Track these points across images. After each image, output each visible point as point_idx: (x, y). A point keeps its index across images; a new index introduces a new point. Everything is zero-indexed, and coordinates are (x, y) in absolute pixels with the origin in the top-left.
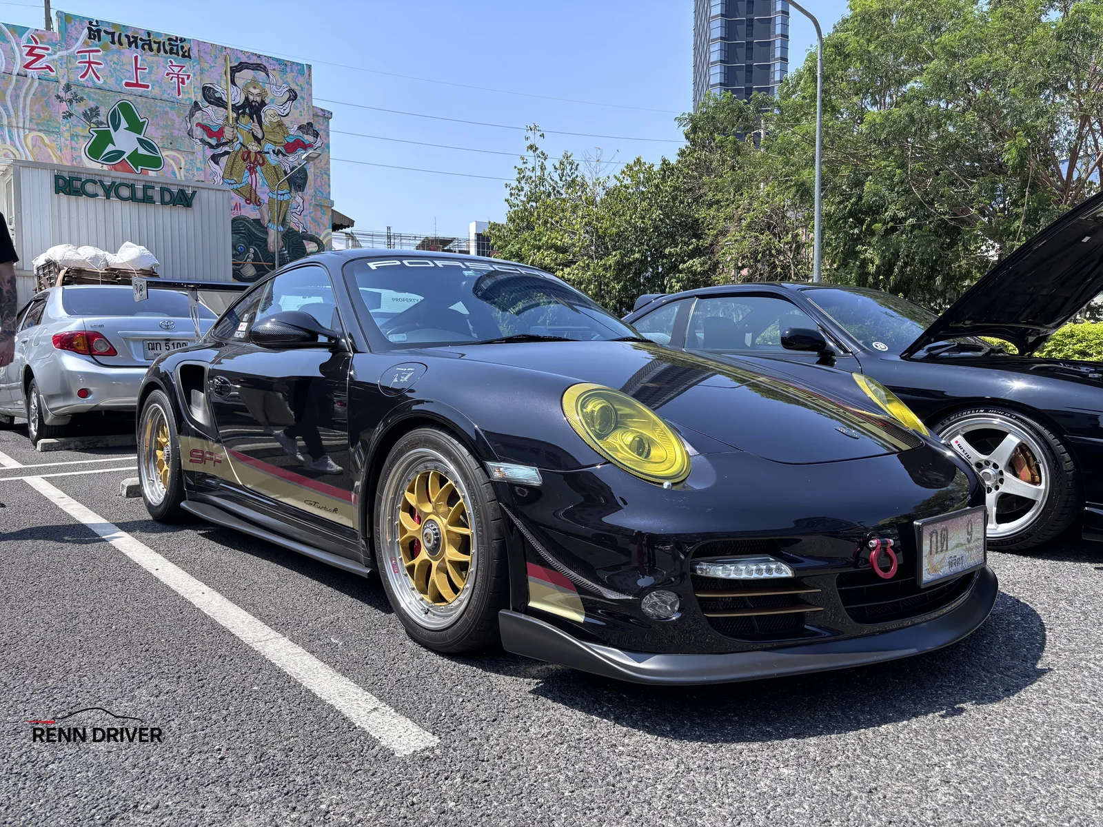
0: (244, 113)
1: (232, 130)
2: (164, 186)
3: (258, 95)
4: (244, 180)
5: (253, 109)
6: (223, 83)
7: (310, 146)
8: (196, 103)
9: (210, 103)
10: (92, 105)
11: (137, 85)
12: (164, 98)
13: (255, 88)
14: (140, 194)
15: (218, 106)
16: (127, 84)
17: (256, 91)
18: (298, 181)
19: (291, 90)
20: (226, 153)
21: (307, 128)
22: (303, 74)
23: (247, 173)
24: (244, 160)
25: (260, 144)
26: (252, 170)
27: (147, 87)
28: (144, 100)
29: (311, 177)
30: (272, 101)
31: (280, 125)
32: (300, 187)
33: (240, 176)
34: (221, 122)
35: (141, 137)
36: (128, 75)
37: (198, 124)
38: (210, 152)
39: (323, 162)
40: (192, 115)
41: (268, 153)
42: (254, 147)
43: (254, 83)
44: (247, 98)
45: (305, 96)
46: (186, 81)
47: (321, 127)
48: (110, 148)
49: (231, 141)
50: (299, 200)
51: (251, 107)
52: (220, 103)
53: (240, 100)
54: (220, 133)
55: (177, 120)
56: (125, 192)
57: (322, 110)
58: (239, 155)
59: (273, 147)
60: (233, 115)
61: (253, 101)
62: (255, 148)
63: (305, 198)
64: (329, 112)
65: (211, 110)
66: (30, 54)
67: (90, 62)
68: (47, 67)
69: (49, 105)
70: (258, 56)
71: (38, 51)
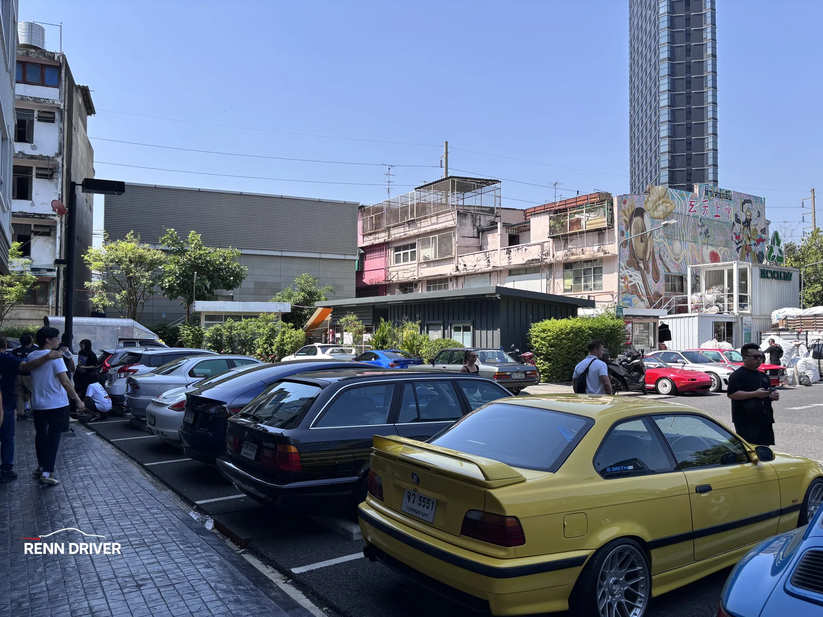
0: (745, 225)
1: (742, 234)
5: (747, 223)
8: (734, 222)
10: (707, 227)
11: (717, 216)
12: (724, 221)
13: (749, 212)
15: (739, 223)
16: (715, 216)
17: (748, 214)
18: (760, 259)
19: (759, 212)
20: (741, 247)
22: (761, 202)
23: (746, 257)
24: (746, 251)
25: (750, 240)
27: (719, 216)
28: (719, 223)
30: (753, 218)
31: (755, 230)
34: (739, 231)
36: (715, 211)
37: (734, 233)
40: (733, 229)
41: (751, 246)
43: (748, 210)
44: (746, 218)
53: (744, 219)
54: (739, 237)
55: (729, 232)
58: (744, 248)
59: (753, 243)
60: (743, 227)
61: (748, 219)
65: (737, 225)
66: (691, 205)
67: (705, 207)
68: (695, 211)
69: (696, 229)
70: (750, 196)
71: (693, 203)
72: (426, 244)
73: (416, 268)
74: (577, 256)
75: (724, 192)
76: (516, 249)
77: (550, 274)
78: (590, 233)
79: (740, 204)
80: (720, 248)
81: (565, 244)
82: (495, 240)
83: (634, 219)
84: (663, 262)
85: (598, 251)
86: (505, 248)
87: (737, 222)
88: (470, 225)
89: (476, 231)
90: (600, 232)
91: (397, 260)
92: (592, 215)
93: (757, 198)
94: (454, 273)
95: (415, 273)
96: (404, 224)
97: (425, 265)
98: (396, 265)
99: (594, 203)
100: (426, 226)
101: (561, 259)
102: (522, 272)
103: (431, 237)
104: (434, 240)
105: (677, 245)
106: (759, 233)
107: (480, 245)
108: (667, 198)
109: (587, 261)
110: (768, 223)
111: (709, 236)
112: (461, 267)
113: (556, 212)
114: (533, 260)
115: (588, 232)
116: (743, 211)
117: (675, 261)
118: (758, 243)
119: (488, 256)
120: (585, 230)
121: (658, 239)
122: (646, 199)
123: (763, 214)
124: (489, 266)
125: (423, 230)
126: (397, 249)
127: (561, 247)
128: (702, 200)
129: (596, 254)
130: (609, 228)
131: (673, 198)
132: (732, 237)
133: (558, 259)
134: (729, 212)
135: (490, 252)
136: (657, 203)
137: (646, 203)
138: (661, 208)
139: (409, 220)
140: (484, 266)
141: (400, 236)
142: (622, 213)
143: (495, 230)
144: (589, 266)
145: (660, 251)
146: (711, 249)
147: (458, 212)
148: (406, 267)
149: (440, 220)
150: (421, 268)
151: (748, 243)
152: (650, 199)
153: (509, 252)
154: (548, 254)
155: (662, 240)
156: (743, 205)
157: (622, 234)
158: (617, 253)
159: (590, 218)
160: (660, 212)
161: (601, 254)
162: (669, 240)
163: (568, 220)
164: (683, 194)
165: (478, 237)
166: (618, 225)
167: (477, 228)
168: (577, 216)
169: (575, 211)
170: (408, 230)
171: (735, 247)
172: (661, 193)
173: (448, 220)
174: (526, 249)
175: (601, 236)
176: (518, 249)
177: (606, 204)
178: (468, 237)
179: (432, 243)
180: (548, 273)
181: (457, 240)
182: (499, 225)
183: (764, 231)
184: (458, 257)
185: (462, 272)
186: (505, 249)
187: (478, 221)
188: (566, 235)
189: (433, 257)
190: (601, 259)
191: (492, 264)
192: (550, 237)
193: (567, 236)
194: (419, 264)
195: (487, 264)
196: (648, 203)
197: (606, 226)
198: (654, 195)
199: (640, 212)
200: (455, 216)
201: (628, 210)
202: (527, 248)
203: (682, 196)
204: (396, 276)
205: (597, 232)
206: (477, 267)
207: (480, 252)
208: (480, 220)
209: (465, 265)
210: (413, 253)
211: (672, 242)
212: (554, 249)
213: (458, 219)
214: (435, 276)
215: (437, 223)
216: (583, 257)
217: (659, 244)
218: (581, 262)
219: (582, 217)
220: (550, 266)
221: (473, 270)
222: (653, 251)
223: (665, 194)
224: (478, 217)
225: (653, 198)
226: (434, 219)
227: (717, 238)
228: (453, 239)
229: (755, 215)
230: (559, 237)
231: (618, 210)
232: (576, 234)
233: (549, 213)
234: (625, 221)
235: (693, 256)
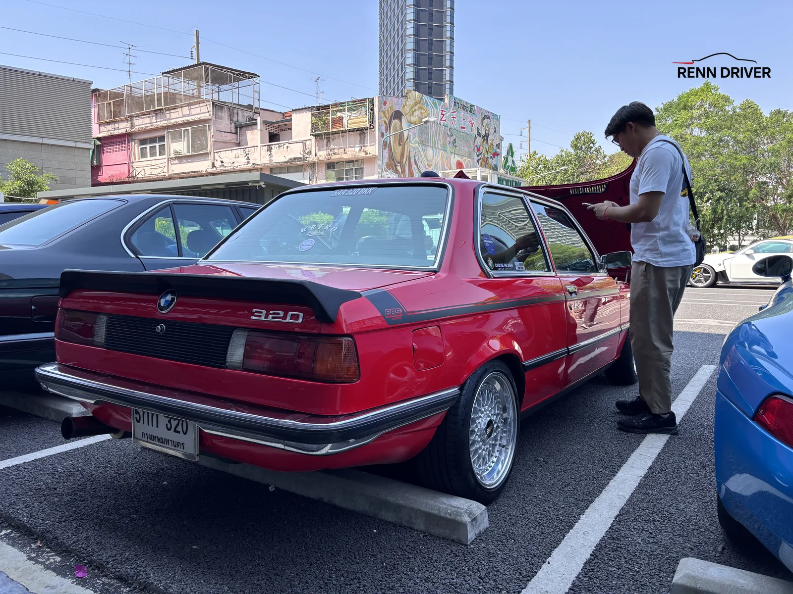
0: (485, 139)
1: (482, 147)
3: (488, 130)
5: (486, 137)
6: (481, 125)
7: (499, 154)
8: (476, 136)
10: (455, 137)
12: (468, 133)
15: (480, 136)
16: (462, 127)
19: (495, 128)
20: (481, 158)
22: (497, 119)
24: (484, 162)
27: (465, 128)
31: (492, 144)
34: (480, 144)
36: (461, 123)
37: (476, 146)
40: (475, 141)
43: (487, 124)
49: (481, 152)
54: (480, 149)
55: (472, 144)
57: (501, 136)
60: (482, 140)
65: (478, 137)
66: (442, 114)
67: (454, 117)
68: (445, 120)
69: (446, 138)
70: (489, 112)
71: (443, 113)
72: (177, 137)
73: (166, 164)
74: (340, 156)
75: (469, 106)
76: (277, 146)
77: (313, 173)
78: (352, 133)
79: (481, 119)
80: (465, 158)
81: (327, 143)
82: (255, 136)
83: (393, 121)
84: (417, 166)
85: (360, 151)
86: (266, 144)
87: (478, 135)
88: (226, 119)
89: (234, 127)
90: (361, 131)
91: (143, 154)
92: (354, 114)
93: (494, 115)
94: (210, 170)
95: (165, 170)
96: (149, 113)
97: (176, 161)
98: (141, 160)
99: (356, 102)
100: (176, 116)
101: (323, 158)
102: (283, 171)
103: (183, 129)
104: (186, 133)
105: (430, 151)
106: (494, 146)
107: (238, 142)
108: (422, 104)
109: (349, 162)
110: (502, 139)
111: (456, 146)
112: (218, 164)
113: (318, 108)
114: (295, 158)
115: (350, 131)
117: (428, 167)
118: (494, 157)
119: (247, 153)
120: (347, 129)
121: (414, 144)
122: (404, 103)
123: (498, 130)
124: (248, 163)
125: (172, 122)
126: (143, 142)
127: (323, 147)
128: (451, 111)
129: (357, 154)
130: (370, 129)
131: (427, 105)
132: (474, 149)
133: (320, 158)
134: (473, 125)
135: (249, 149)
136: (414, 109)
137: (404, 107)
138: (417, 113)
139: (156, 108)
140: (243, 163)
141: (146, 127)
142: (382, 114)
143: (254, 127)
144: (351, 166)
145: (415, 156)
146: (458, 158)
147: (213, 103)
148: (154, 163)
149: (193, 112)
150: (171, 164)
151: (486, 156)
152: (407, 103)
153: (270, 149)
154: (310, 153)
155: (417, 145)
156: (483, 120)
157: (382, 135)
158: (377, 154)
159: (352, 117)
160: (416, 118)
161: (362, 155)
162: (423, 147)
163: (330, 117)
164: (436, 102)
165: (236, 133)
166: (379, 126)
167: (235, 123)
168: (339, 114)
169: (337, 109)
170: (155, 121)
171: (476, 158)
172: (417, 99)
173: (202, 112)
174: (287, 147)
175: (363, 136)
176: (279, 147)
177: (367, 103)
178: (225, 132)
179: (184, 138)
180: (311, 173)
181: (212, 135)
182: (259, 121)
183: (498, 146)
184: (214, 153)
185: (219, 169)
186: (265, 146)
187: (236, 116)
188: (328, 134)
189: (186, 151)
190: (362, 161)
191: (252, 161)
192: (312, 135)
193: (330, 135)
194: (170, 159)
195: (246, 161)
196: (406, 107)
197: (368, 126)
198: (411, 100)
199: (398, 115)
200: (210, 107)
201: (388, 112)
202: (289, 145)
203: (435, 104)
204: (142, 173)
205: (359, 132)
206: (236, 164)
207: (239, 148)
208: (238, 114)
209: (222, 162)
210: (162, 148)
211: (425, 149)
212: (317, 148)
213: (213, 111)
214: (189, 173)
215: (189, 115)
216: (346, 157)
217: (415, 148)
218: (343, 162)
219: (344, 116)
220: (313, 165)
221: (232, 167)
222: (409, 156)
223: (421, 100)
224: (235, 112)
225: (410, 102)
226: (186, 110)
227: (462, 148)
228: (209, 133)
229: (492, 131)
230: (322, 135)
231: (379, 111)
232: (338, 132)
233: (312, 110)
234: (385, 122)
235: (443, 164)
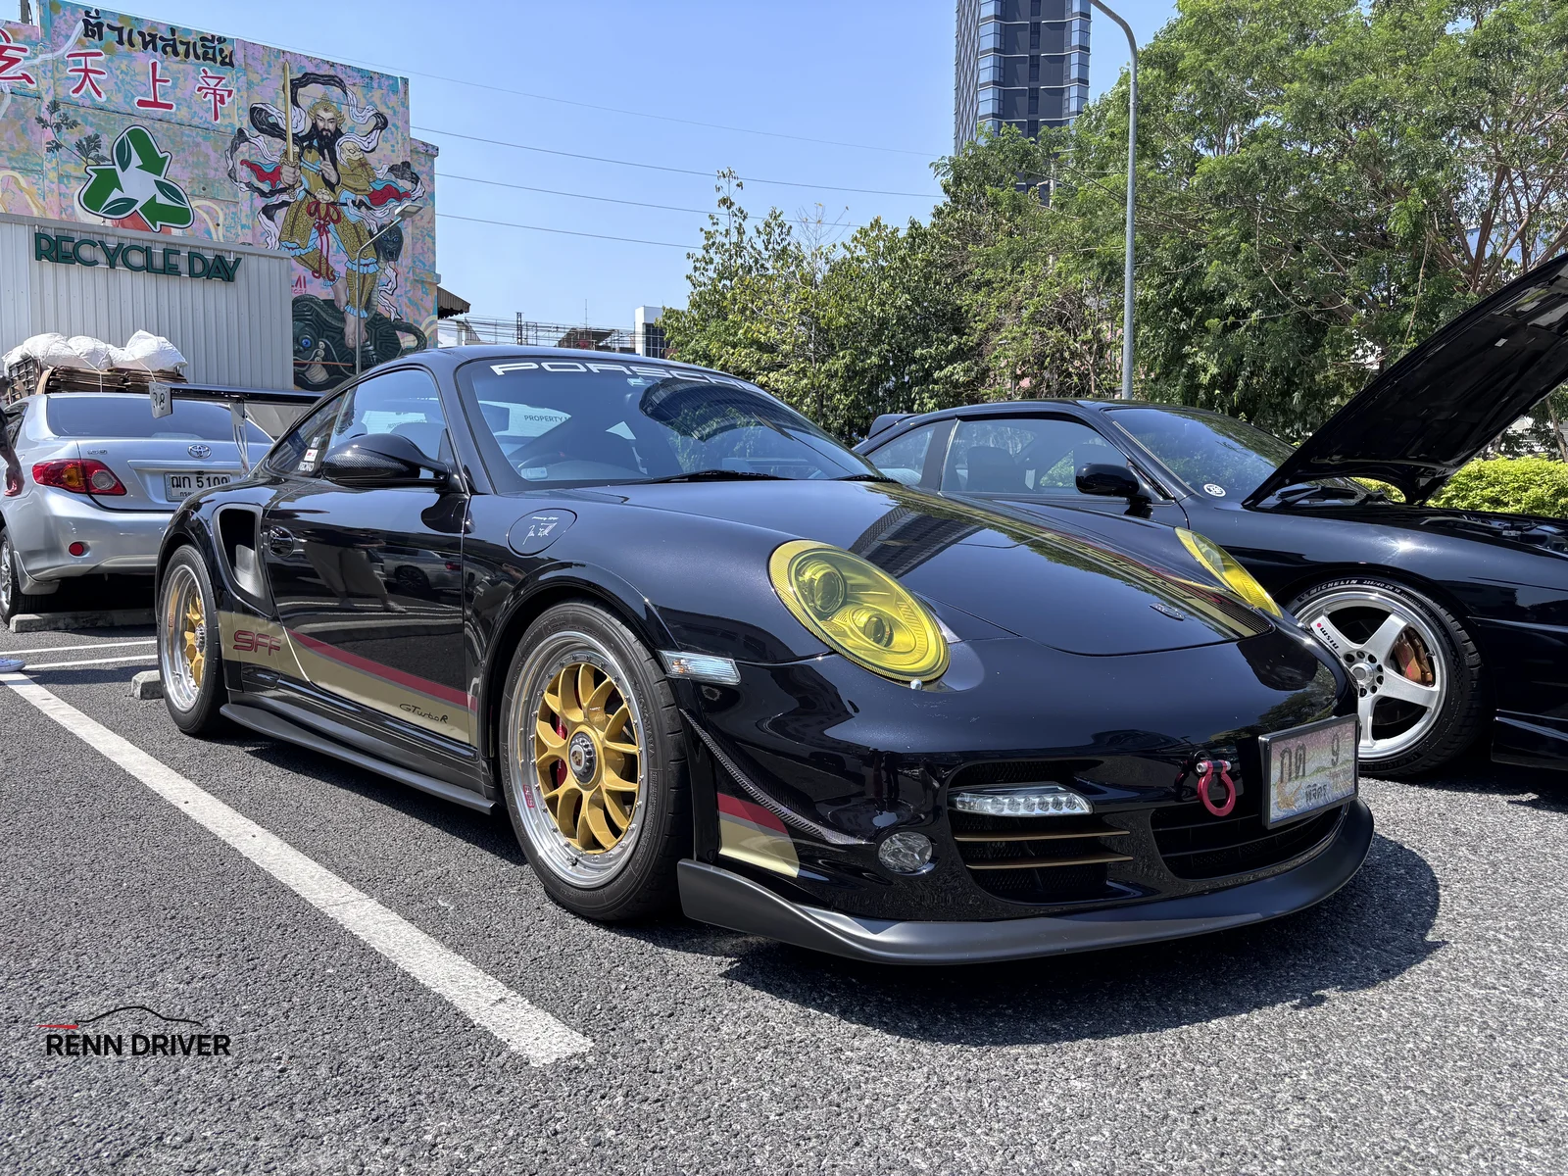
0: (310, 146)
1: (292, 170)
2: (193, 250)
3: (331, 120)
4: (310, 243)
5: (321, 140)
6: (280, 102)
7: (407, 195)
8: (241, 131)
9: (261, 131)
10: (90, 131)
11: (155, 104)
12: (194, 123)
13: (326, 110)
14: (158, 262)
15: (273, 136)
16: (141, 103)
17: (328, 115)
18: (388, 245)
19: (378, 115)
20: (285, 204)
21: (402, 169)
22: (396, 92)
23: (315, 234)
24: (311, 215)
25: (333, 191)
26: (322, 230)
27: (170, 107)
28: (165, 125)
29: (407, 241)
30: (352, 130)
31: (363, 164)
32: (391, 254)
33: (305, 236)
34: (276, 159)
35: (161, 179)
36: (142, 89)
37: (243, 162)
38: (261, 203)
39: (426, 218)
40: (234, 148)
41: (346, 204)
42: (324, 196)
43: (326, 104)
44: (315, 125)
45: (400, 124)
46: (227, 100)
47: (422, 169)
48: (115, 194)
49: (292, 187)
50: (390, 272)
51: (321, 138)
52: (276, 131)
53: (304, 127)
54: (275, 175)
55: (213, 155)
56: (137, 259)
57: (423, 143)
58: (304, 207)
59: (353, 197)
61: (324, 129)
62: (326, 197)
63: (400, 270)
64: (433, 147)
65: (262, 141)
66: (3, 58)
67: (84, 70)
68: (23, 75)
69: (22, 130)
70: (331, 64)
71: (12, 54)
75: (193, 39)
79: (278, 83)
87: (259, 130)
106: (382, 172)
116: (295, 102)
132: (234, 171)
